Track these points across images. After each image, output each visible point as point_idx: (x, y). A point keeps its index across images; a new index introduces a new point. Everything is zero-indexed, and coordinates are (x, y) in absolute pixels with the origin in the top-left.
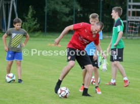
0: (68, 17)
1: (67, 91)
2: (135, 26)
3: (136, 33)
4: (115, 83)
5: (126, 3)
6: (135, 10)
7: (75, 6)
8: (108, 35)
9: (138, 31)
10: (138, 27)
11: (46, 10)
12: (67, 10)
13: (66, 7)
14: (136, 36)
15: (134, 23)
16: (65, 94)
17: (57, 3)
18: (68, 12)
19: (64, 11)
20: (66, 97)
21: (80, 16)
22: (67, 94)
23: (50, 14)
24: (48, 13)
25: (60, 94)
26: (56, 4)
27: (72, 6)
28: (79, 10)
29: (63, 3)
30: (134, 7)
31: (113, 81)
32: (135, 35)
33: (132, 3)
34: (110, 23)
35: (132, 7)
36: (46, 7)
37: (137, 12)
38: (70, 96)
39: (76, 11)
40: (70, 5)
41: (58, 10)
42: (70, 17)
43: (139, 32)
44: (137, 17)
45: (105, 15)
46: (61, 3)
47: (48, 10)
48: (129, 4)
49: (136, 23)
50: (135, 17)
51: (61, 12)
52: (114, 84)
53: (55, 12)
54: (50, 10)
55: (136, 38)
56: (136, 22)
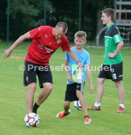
0: (37, 21)
1: (37, 119)
2: (126, 32)
3: (127, 41)
4: (99, 107)
5: (113, 2)
6: (125, 11)
7: (45, 7)
8: (90, 45)
9: (128, 39)
10: (129, 33)
11: (8, 13)
12: (35, 12)
13: (35, 8)
14: (126, 46)
15: (124, 28)
16: (34, 122)
17: (23, 3)
18: (37, 15)
19: (31, 14)
20: (35, 126)
21: (53, 19)
22: (36, 121)
23: (14, 17)
24: (11, 17)
25: (28, 122)
26: (21, 5)
27: (42, 7)
28: (51, 12)
29: (31, 3)
30: (124, 7)
31: (97, 105)
32: (126, 44)
33: (121, 3)
34: (91, 29)
35: (120, 7)
36: (8, 8)
37: (128, 13)
38: (40, 125)
39: (48, 13)
40: (40, 6)
41: (24, 12)
42: (40, 20)
43: (130, 40)
44: (128, 21)
45: (85, 18)
46: (27, 3)
47: (11, 11)
48: (118, 3)
49: (127, 29)
50: (124, 21)
51: (28, 15)
52: (99, 109)
53: (20, 15)
54: (13, 13)
55: (127, 48)
56: (126, 27)
